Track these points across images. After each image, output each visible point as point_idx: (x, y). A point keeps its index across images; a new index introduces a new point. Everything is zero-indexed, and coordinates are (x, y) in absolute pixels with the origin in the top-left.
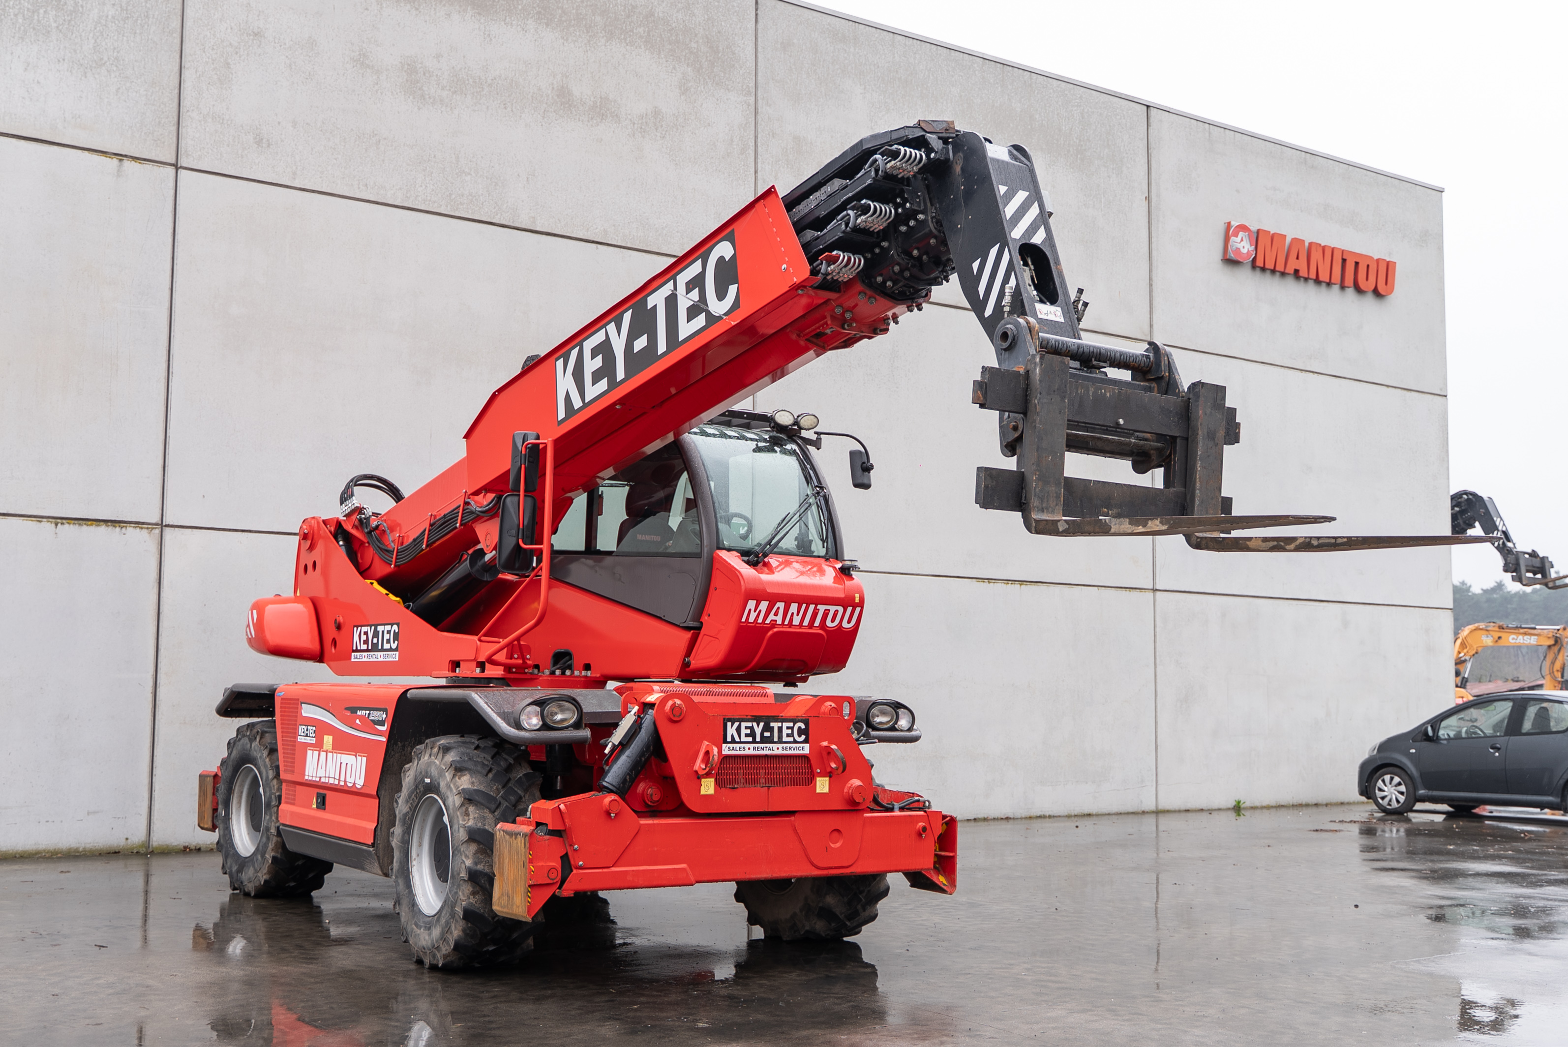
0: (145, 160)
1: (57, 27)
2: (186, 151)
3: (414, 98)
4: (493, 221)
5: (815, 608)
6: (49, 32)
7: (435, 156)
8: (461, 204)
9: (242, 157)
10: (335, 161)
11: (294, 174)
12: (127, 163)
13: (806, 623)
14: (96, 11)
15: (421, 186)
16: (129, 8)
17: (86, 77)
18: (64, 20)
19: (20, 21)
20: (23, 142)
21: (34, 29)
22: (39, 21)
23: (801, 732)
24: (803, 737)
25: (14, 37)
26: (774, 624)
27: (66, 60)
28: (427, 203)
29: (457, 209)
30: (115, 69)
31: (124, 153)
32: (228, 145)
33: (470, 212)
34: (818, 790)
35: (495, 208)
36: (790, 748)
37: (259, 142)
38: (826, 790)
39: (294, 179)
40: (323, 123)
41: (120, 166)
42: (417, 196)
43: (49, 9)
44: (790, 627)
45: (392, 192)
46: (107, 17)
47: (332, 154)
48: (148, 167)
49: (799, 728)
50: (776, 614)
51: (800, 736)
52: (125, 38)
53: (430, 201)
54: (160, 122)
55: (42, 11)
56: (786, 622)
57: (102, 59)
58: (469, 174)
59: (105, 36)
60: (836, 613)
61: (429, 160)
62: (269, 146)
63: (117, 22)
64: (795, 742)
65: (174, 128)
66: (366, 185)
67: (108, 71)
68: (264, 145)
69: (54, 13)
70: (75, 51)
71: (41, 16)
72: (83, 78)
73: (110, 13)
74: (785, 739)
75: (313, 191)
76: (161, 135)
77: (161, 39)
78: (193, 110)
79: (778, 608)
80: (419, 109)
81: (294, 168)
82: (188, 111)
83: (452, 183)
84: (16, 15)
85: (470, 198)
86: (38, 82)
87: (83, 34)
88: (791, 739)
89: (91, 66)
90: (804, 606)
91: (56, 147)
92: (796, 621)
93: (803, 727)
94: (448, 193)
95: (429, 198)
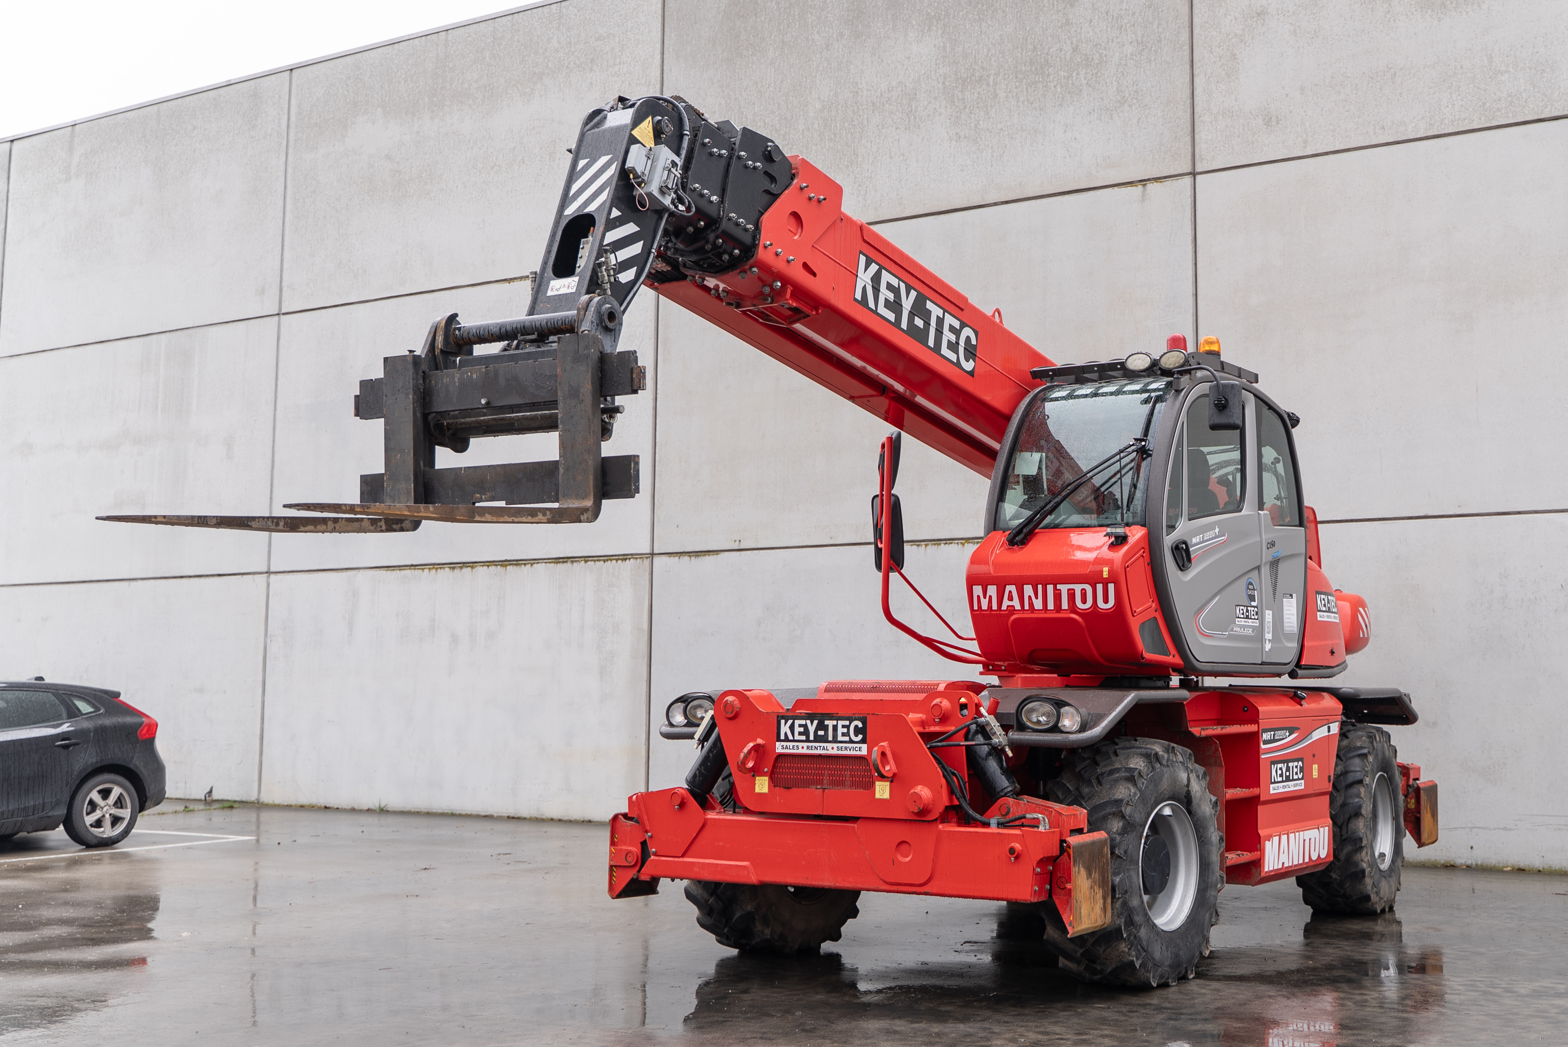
0: (1166, 177)
1: (1087, 83)
2: (1200, 156)
3: (1433, 11)
4: (1542, 117)
5: (1055, 589)
6: (1081, 91)
7: (1462, 67)
8: (1499, 110)
9: (1253, 143)
10: (1347, 113)
11: (1305, 142)
12: (1150, 186)
13: (1051, 606)
14: (1117, 54)
15: (1448, 106)
16: (1144, 40)
17: (1112, 119)
18: (1092, 75)
19: (1059, 90)
20: (1067, 197)
21: (1069, 92)
22: (1073, 84)
23: (857, 731)
24: (860, 737)
25: (1055, 107)
26: (1011, 609)
27: (1096, 111)
28: (1456, 122)
29: (1493, 118)
30: (1135, 101)
31: (1146, 178)
32: (1239, 136)
33: (1511, 115)
34: (878, 796)
35: (1543, 101)
36: (846, 748)
37: (1268, 122)
38: (886, 795)
39: (1306, 147)
40: (1332, 78)
41: (1144, 191)
42: (1443, 120)
43: (1080, 69)
44: (1032, 612)
45: (1413, 125)
46: (1126, 56)
47: (1344, 107)
48: (1168, 183)
49: (856, 726)
50: (1011, 598)
51: (856, 736)
52: (1142, 69)
53: (1459, 119)
54: (1176, 137)
55: (1075, 74)
56: (1027, 607)
57: (1124, 97)
58: (1506, 72)
59: (1125, 74)
60: (1084, 593)
61: (1455, 74)
62: (1278, 123)
63: (1134, 57)
64: (851, 741)
65: (1188, 139)
66: (1383, 128)
67: (1130, 106)
68: (1273, 123)
69: (1084, 71)
70: (1102, 99)
71: (1074, 78)
72: (1110, 121)
73: (1129, 52)
74: (840, 738)
75: (1327, 154)
76: (1178, 148)
77: (1173, 57)
78: (1204, 114)
79: (1010, 592)
80: (1439, 21)
81: (1305, 135)
82: (1200, 116)
83: (1485, 90)
84: (1055, 87)
85: (1510, 99)
86: (1075, 139)
87: (1108, 81)
88: (847, 739)
89: (1116, 107)
90: (1040, 587)
91: (1092, 192)
92: (1038, 604)
93: (860, 725)
94: (1481, 103)
95: (1457, 117)
